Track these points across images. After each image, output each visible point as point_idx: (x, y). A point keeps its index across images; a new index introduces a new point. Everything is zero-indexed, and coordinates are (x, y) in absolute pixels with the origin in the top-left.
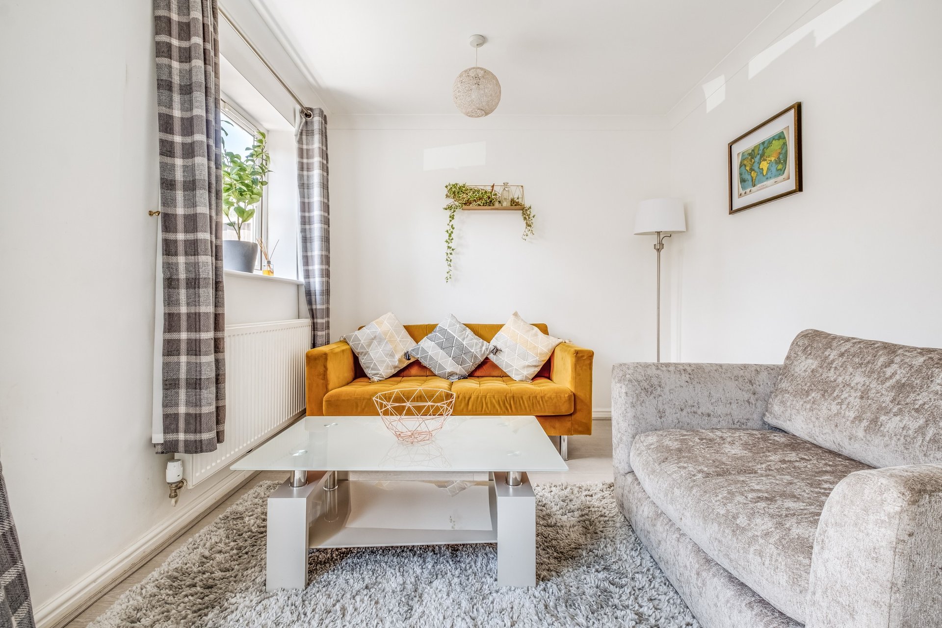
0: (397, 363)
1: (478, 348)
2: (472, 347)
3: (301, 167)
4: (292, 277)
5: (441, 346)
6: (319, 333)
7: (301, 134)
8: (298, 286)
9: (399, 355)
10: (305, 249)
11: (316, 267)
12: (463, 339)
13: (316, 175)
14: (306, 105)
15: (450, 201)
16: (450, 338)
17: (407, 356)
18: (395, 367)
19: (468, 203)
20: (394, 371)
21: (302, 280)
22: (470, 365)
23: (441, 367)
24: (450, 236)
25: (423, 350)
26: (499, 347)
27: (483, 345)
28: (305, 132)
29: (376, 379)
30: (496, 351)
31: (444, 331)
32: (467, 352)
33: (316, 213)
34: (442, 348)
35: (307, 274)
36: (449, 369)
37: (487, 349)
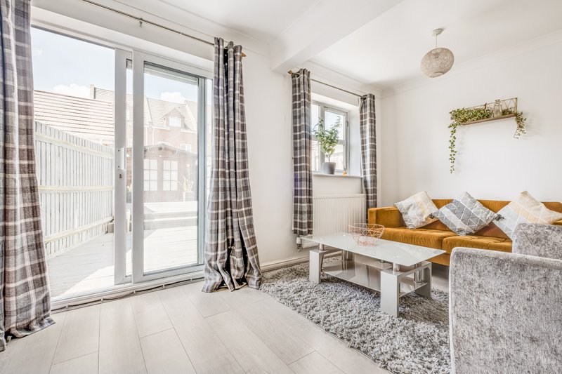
0: (424, 220)
1: (484, 216)
2: (478, 214)
3: (362, 124)
4: (359, 175)
5: (454, 212)
6: (370, 201)
7: (362, 108)
8: (362, 179)
9: (426, 216)
10: (364, 161)
11: (368, 169)
12: (472, 209)
13: (368, 126)
14: (362, 95)
15: (454, 122)
16: (461, 208)
17: (431, 216)
18: (423, 222)
19: (465, 120)
20: (422, 225)
21: (363, 176)
22: (475, 226)
23: (453, 225)
24: (452, 143)
25: (441, 214)
26: (502, 216)
27: (488, 214)
28: (363, 107)
29: (410, 227)
30: (499, 218)
31: (457, 203)
32: (473, 217)
33: (368, 144)
34: (455, 213)
35: (365, 173)
36: (458, 227)
37: (491, 217)
